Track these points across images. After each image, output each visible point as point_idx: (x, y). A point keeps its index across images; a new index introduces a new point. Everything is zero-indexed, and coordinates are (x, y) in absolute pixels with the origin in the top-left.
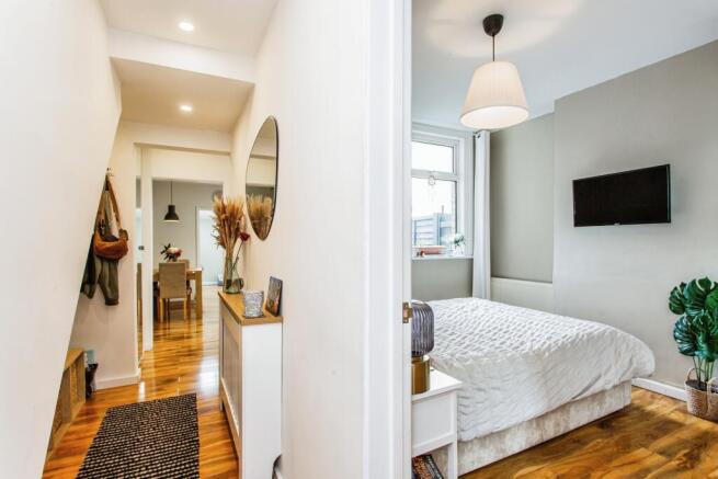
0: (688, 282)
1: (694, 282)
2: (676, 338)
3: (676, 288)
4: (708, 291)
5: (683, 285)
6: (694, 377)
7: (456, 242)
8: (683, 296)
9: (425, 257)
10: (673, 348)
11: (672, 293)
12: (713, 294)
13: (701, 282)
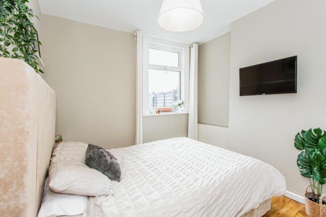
0: (307, 130)
1: (310, 130)
2: (299, 165)
3: (299, 134)
4: (319, 137)
5: (303, 132)
6: (310, 191)
7: (179, 105)
8: (303, 139)
9: (161, 114)
10: (297, 171)
11: (296, 136)
12: (323, 138)
13: (315, 130)
